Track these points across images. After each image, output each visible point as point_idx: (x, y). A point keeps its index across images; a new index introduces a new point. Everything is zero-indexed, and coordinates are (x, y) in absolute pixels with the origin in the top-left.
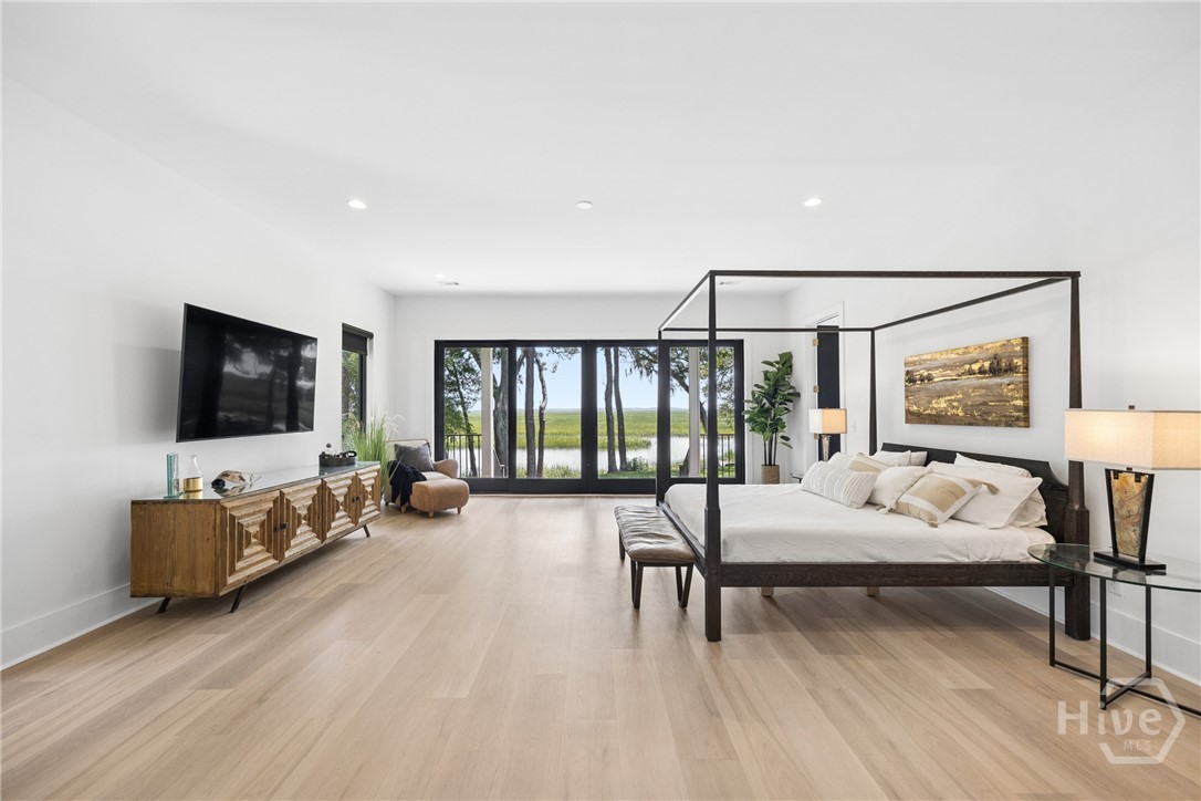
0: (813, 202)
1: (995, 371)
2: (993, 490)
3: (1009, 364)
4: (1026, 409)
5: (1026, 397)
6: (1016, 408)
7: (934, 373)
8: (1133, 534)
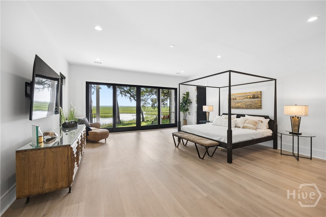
0: (219, 57)
1: (254, 97)
2: (262, 122)
3: (257, 96)
4: (261, 106)
5: (261, 103)
6: (259, 105)
7: (237, 98)
8: (297, 128)
